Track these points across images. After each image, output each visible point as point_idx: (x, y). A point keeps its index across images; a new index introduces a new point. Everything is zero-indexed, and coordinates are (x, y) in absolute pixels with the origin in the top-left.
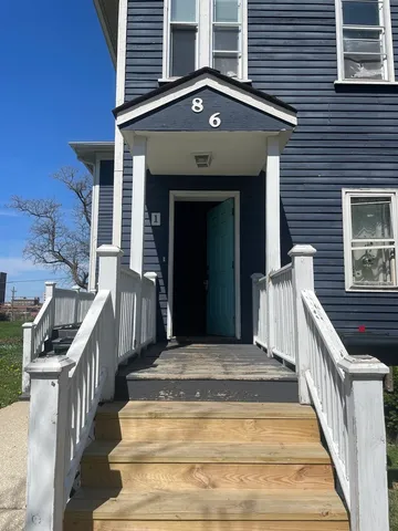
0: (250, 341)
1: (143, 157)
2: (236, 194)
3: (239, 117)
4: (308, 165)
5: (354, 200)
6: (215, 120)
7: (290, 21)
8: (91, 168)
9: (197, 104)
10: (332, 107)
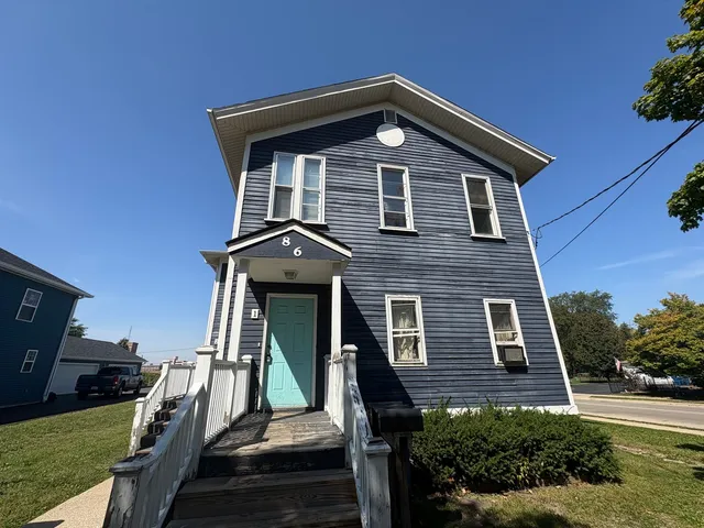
0: (323, 409)
1: (245, 274)
2: (315, 297)
3: (313, 251)
4: (364, 278)
5: (393, 302)
6: (297, 251)
7: (351, 190)
8: (215, 269)
9: (286, 241)
10: (379, 242)
